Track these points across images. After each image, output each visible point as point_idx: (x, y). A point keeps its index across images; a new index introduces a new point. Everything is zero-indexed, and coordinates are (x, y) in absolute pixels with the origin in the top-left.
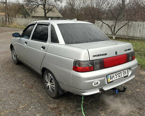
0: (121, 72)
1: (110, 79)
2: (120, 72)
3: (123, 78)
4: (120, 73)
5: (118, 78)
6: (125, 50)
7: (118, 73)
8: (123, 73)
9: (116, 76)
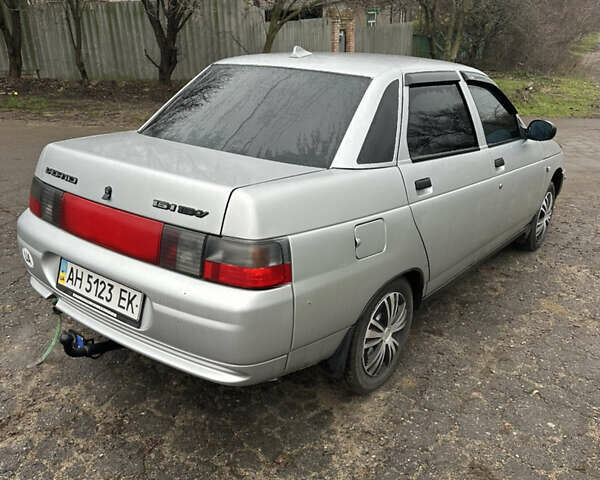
0: (112, 283)
1: (69, 278)
2: (107, 281)
3: (112, 314)
4: (108, 288)
5: (91, 295)
6: (158, 204)
7: (101, 279)
8: (121, 298)
9: (89, 282)
